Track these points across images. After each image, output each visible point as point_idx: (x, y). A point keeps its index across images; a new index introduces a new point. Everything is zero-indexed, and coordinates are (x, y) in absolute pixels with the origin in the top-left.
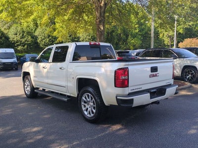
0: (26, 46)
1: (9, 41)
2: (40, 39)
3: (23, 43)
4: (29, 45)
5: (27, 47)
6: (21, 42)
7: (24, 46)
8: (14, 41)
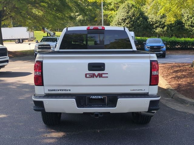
0: (166, 28)
1: (147, 22)
2: (186, 18)
3: (163, 24)
4: (170, 26)
5: (168, 29)
6: (160, 22)
7: (163, 28)
8: (153, 22)
